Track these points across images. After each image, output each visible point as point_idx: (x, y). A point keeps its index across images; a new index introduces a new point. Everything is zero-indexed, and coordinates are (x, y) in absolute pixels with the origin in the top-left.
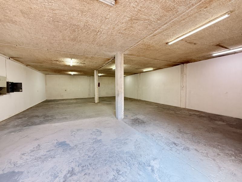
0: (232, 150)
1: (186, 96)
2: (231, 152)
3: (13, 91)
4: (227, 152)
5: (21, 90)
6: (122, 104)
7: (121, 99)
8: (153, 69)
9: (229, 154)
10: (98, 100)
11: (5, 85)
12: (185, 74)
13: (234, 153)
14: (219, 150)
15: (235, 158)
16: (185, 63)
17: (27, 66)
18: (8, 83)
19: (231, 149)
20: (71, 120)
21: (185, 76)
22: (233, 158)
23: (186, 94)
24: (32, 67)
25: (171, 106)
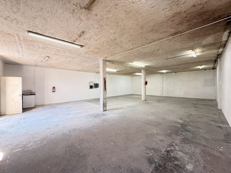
0: (30, 147)
2: (29, 145)
4: (31, 143)
9: (29, 143)
10: (144, 98)
13: (27, 146)
14: (36, 140)
15: (23, 144)
19: (32, 147)
22: (24, 143)
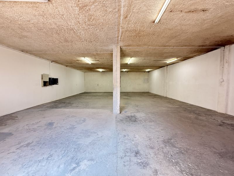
1: (227, 95)
3: (54, 84)
5: (57, 84)
6: (117, 99)
7: (117, 93)
8: (176, 59)
11: (48, 80)
12: (226, 62)
16: (227, 45)
17: (66, 66)
18: (49, 78)
20: (81, 109)
21: (226, 65)
23: (228, 92)
24: (72, 67)
25: (202, 108)
